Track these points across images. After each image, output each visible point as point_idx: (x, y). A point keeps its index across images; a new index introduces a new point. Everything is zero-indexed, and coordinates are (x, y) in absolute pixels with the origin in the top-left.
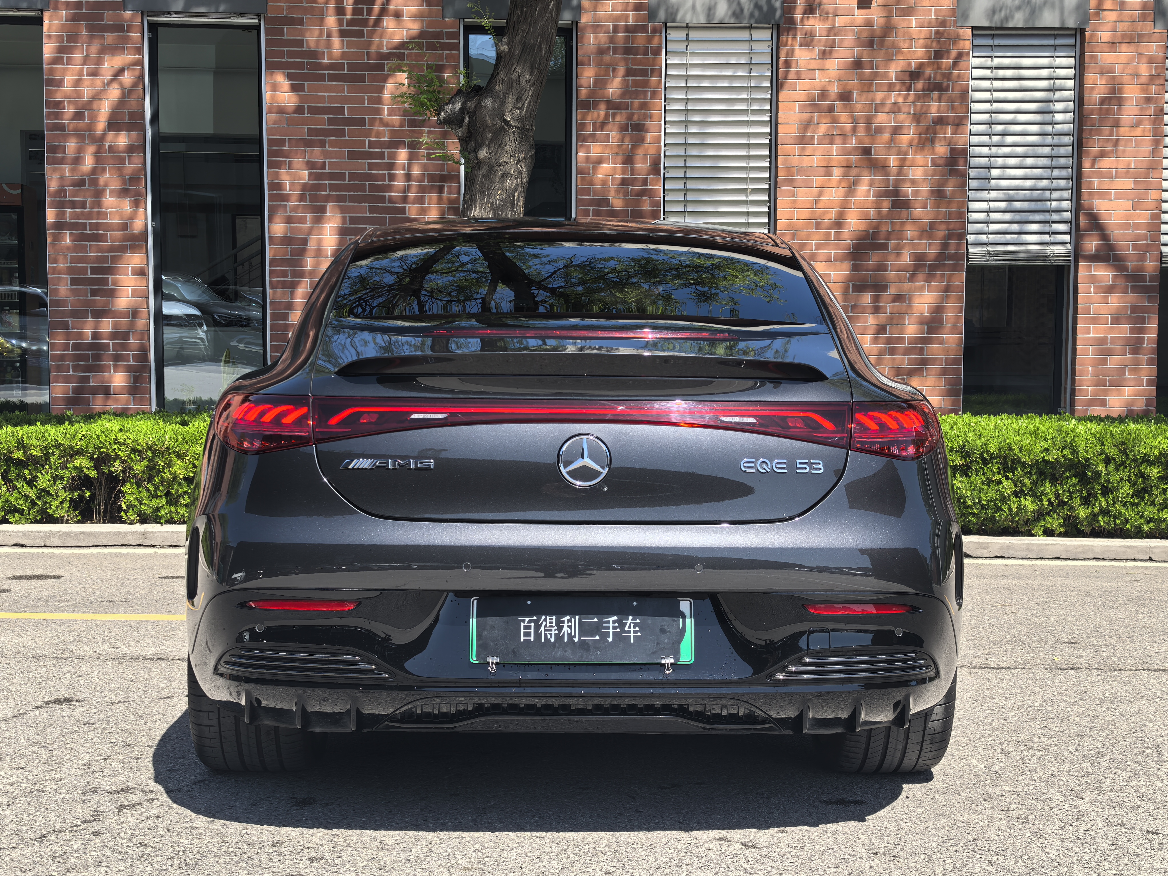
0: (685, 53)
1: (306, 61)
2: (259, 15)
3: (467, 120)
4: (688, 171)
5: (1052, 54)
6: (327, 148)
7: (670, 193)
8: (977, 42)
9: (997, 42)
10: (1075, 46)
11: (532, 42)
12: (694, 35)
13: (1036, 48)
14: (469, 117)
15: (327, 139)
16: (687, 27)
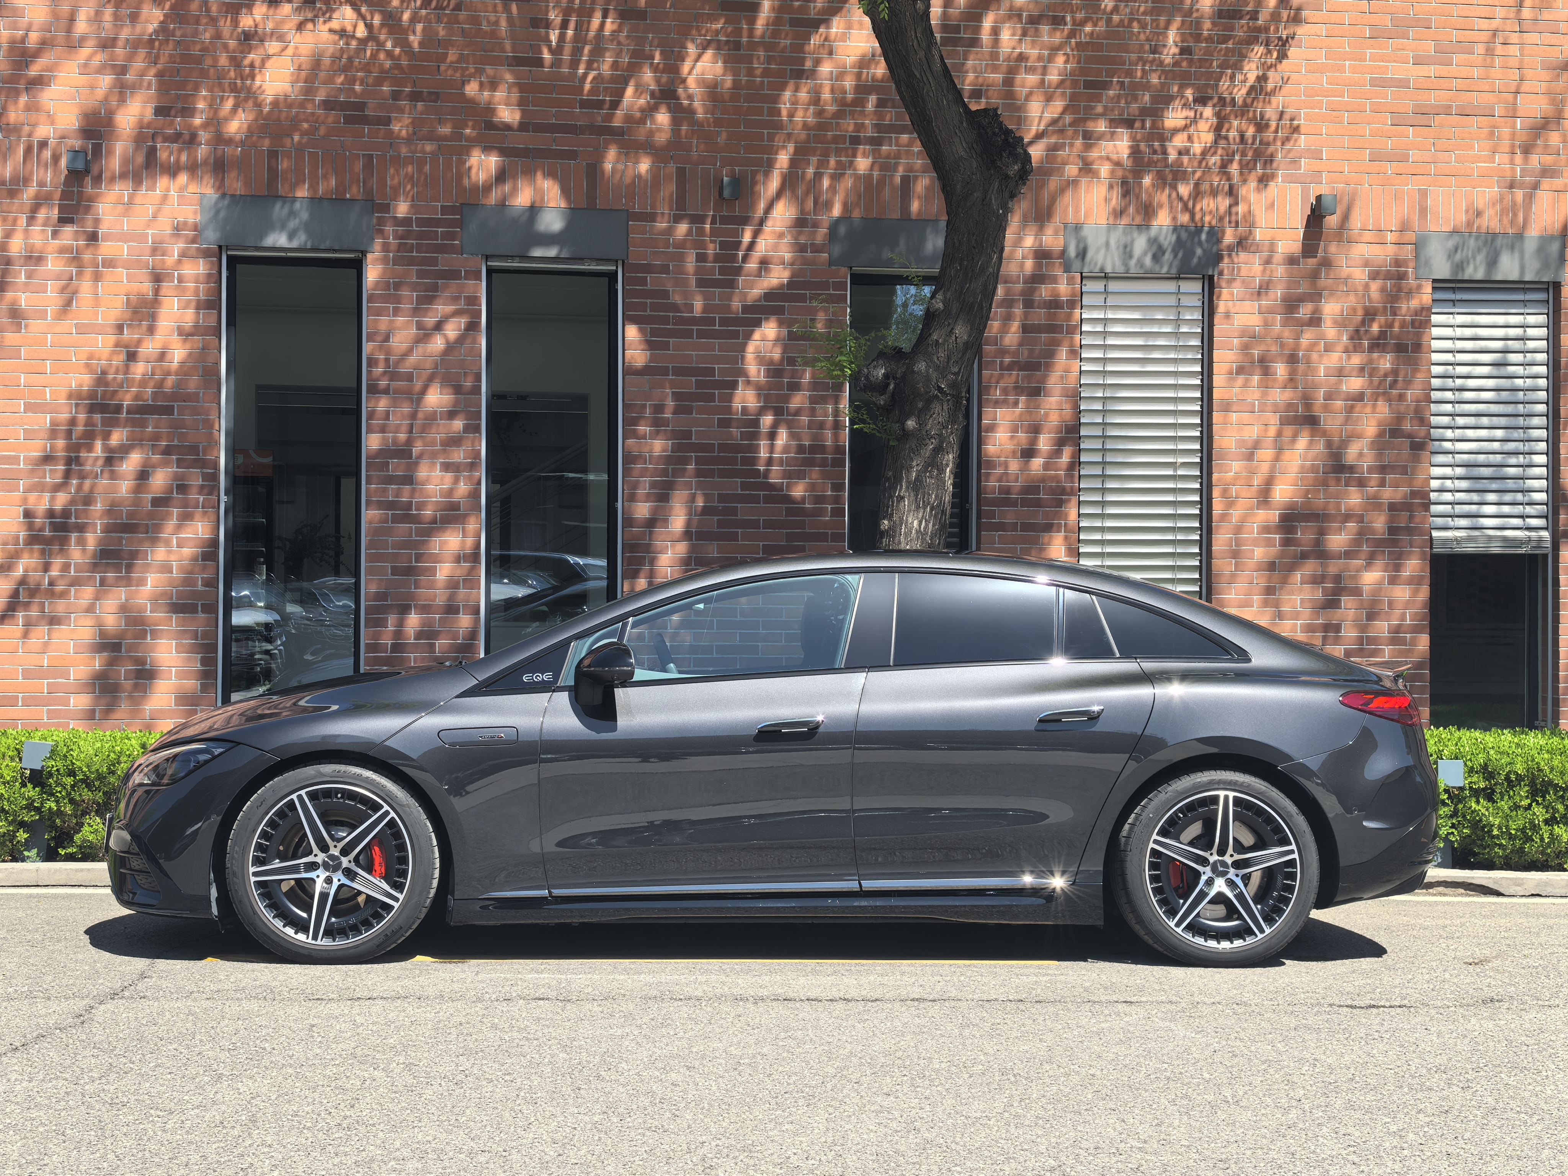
0: (1105, 307)
1: (671, 314)
2: (617, 261)
3: (892, 387)
4: (1108, 441)
5: (1521, 311)
6: (694, 415)
7: (1086, 467)
8: (1440, 296)
9: (1459, 296)
10: (1548, 302)
11: (971, 299)
12: (1113, 286)
13: (1505, 304)
14: (895, 384)
15: (694, 404)
16: (1105, 277)
